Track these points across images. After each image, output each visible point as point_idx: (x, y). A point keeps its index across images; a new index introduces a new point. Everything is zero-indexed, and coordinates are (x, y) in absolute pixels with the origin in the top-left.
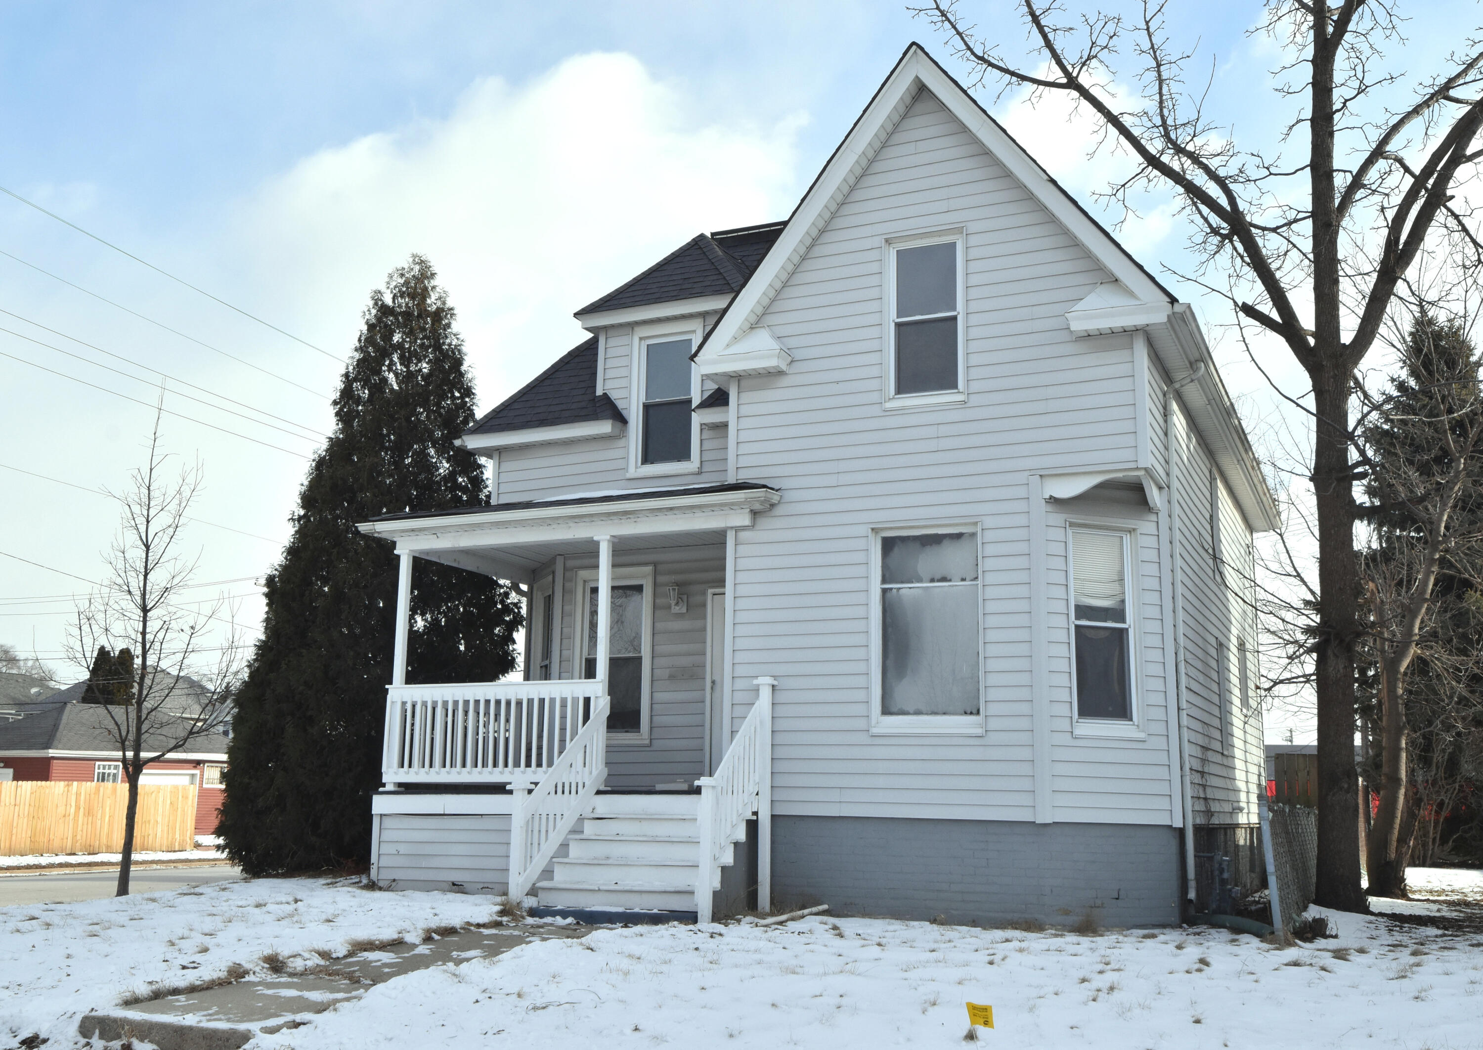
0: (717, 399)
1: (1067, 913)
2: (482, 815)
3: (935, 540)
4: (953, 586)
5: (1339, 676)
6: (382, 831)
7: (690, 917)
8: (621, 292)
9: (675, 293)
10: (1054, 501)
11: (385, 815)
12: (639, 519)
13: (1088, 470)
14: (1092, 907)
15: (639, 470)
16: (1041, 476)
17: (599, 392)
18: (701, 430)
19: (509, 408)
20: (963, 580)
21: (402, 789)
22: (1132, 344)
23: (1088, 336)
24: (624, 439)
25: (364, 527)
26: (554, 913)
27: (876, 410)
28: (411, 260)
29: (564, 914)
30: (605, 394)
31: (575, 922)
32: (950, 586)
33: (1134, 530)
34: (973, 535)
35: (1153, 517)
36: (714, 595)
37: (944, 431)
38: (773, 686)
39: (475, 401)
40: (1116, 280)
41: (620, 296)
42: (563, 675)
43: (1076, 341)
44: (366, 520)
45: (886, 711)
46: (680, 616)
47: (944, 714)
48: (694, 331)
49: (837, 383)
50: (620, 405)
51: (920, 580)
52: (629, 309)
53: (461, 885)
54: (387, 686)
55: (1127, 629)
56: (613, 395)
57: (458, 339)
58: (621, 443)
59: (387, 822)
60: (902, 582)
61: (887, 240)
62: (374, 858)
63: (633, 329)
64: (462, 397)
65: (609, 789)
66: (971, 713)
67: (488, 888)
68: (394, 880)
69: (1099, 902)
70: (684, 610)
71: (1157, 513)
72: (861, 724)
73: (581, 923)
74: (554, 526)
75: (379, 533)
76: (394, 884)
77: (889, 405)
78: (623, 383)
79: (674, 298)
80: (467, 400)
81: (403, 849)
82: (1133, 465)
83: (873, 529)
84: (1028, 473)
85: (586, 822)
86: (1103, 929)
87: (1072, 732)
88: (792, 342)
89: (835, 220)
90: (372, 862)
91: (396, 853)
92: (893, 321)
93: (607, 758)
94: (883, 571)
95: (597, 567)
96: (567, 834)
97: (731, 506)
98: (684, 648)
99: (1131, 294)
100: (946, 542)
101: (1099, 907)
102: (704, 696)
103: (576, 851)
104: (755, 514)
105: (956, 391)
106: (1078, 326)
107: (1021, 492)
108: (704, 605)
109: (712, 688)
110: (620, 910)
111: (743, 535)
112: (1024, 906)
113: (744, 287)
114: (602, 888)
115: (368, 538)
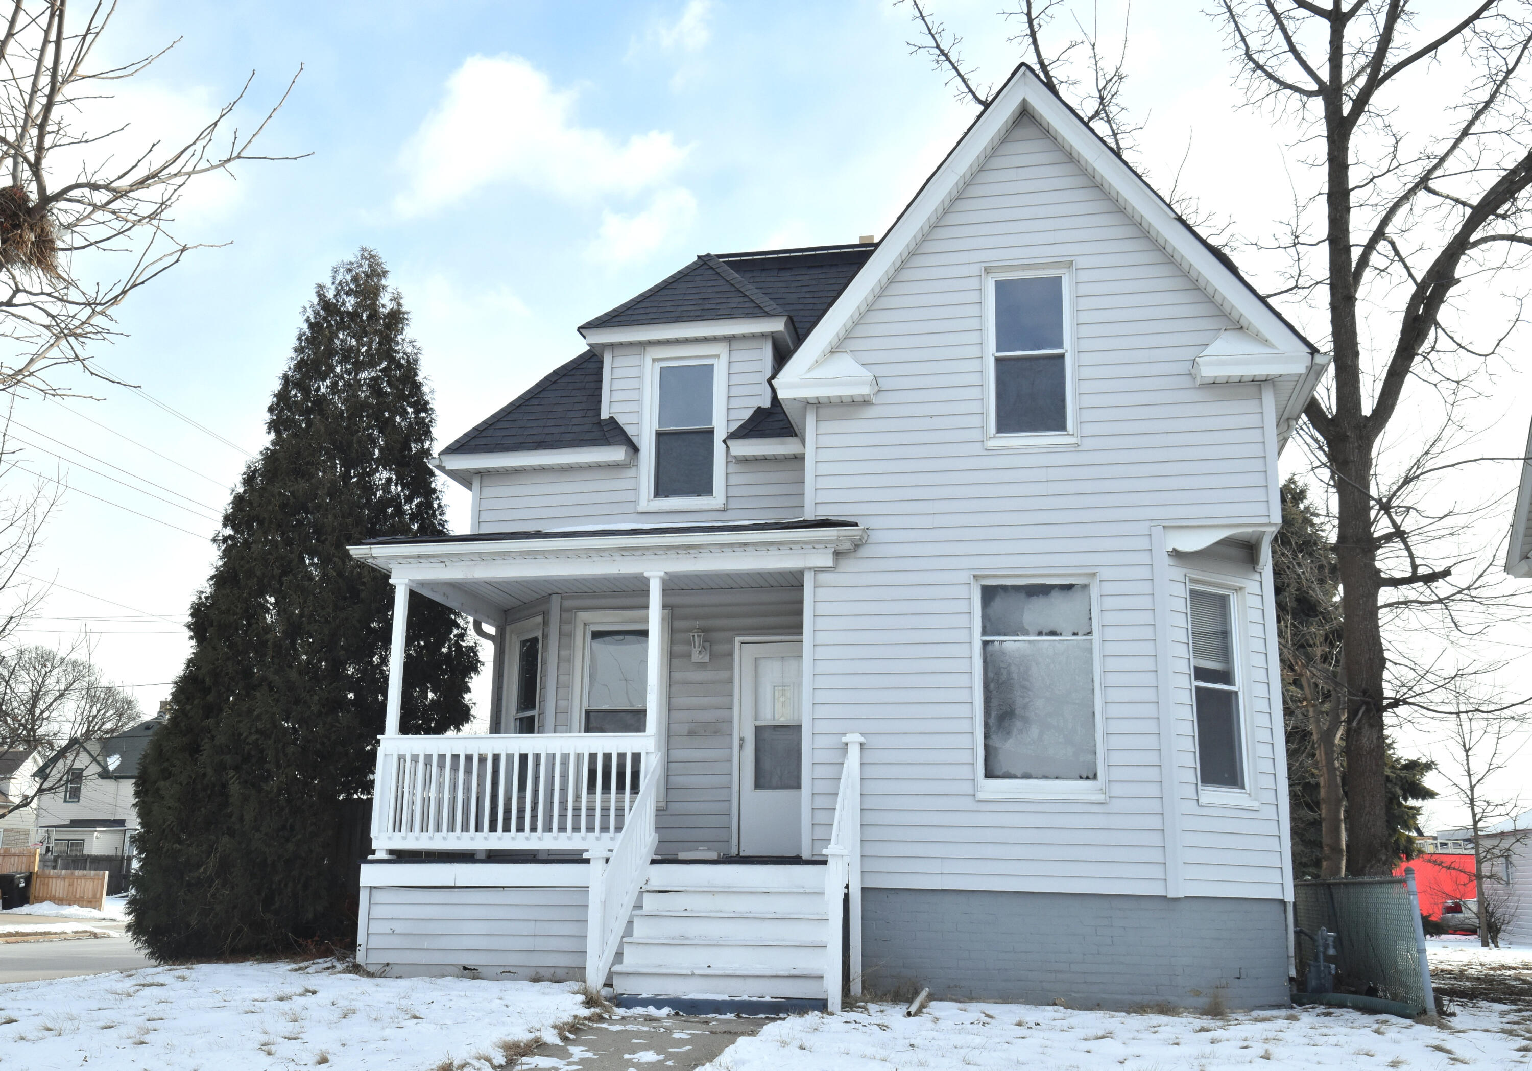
0: (750, 431)
1: (1197, 994)
2: (503, 887)
3: (1043, 590)
4: (1064, 640)
5: (1372, 746)
6: (372, 906)
7: (821, 1006)
8: (629, 308)
9: (698, 313)
10: (1176, 554)
11: (375, 888)
12: (701, 555)
13: (1220, 523)
14: (1217, 987)
15: (651, 503)
16: (1164, 527)
17: (604, 415)
18: (727, 462)
19: (493, 427)
20: (1075, 634)
21: (393, 857)
22: (1261, 393)
23: (1213, 384)
24: (634, 469)
25: (356, 551)
26: (645, 1003)
27: (977, 449)
28: (359, 254)
29: (658, 1003)
30: (612, 418)
31: (673, 1012)
32: (1060, 640)
33: (1241, 589)
34: (1085, 587)
35: (1257, 577)
36: (742, 643)
37: (1054, 474)
38: (861, 744)
39: (433, 416)
40: (1242, 328)
41: (629, 312)
42: (558, 728)
43: (1198, 388)
44: (359, 543)
45: (989, 774)
46: (701, 666)
47: (1057, 778)
48: (718, 356)
49: (931, 417)
50: (630, 431)
51: (1026, 633)
52: (641, 327)
53: (474, 969)
54: (379, 737)
55: (1236, 693)
56: (621, 420)
57: (414, 346)
58: (631, 472)
59: (378, 896)
60: (1005, 635)
61: (985, 269)
62: (361, 938)
63: (645, 349)
64: (417, 412)
65: (659, 857)
66: (1087, 778)
67: (509, 972)
68: (388, 965)
69: (1224, 981)
70: (707, 659)
71: (1261, 573)
72: (966, 787)
73: (681, 1013)
74: (595, 559)
75: (374, 558)
76: (388, 969)
77: (991, 444)
78: (633, 407)
79: (699, 318)
80: (423, 415)
81: (399, 927)
82: (1265, 520)
83: (974, 576)
84: (1148, 523)
85: (645, 895)
86: (1228, 1011)
87: (1198, 800)
88: (880, 371)
89: (926, 243)
90: (358, 943)
91: (391, 932)
92: (993, 355)
93: (657, 822)
94: (983, 622)
95: (646, 607)
96: (632, 910)
97: (813, 544)
98: (705, 701)
99: (1265, 342)
100: (1055, 594)
101: (1223, 987)
102: (731, 756)
103: (641, 930)
104: (837, 554)
105: (1065, 433)
106: (1208, 371)
107: (1144, 543)
108: (730, 654)
109: (741, 746)
110: (725, 997)
111: (823, 577)
112: (1154, 988)
113: (831, 306)
114: (696, 972)
115: (361, 565)
